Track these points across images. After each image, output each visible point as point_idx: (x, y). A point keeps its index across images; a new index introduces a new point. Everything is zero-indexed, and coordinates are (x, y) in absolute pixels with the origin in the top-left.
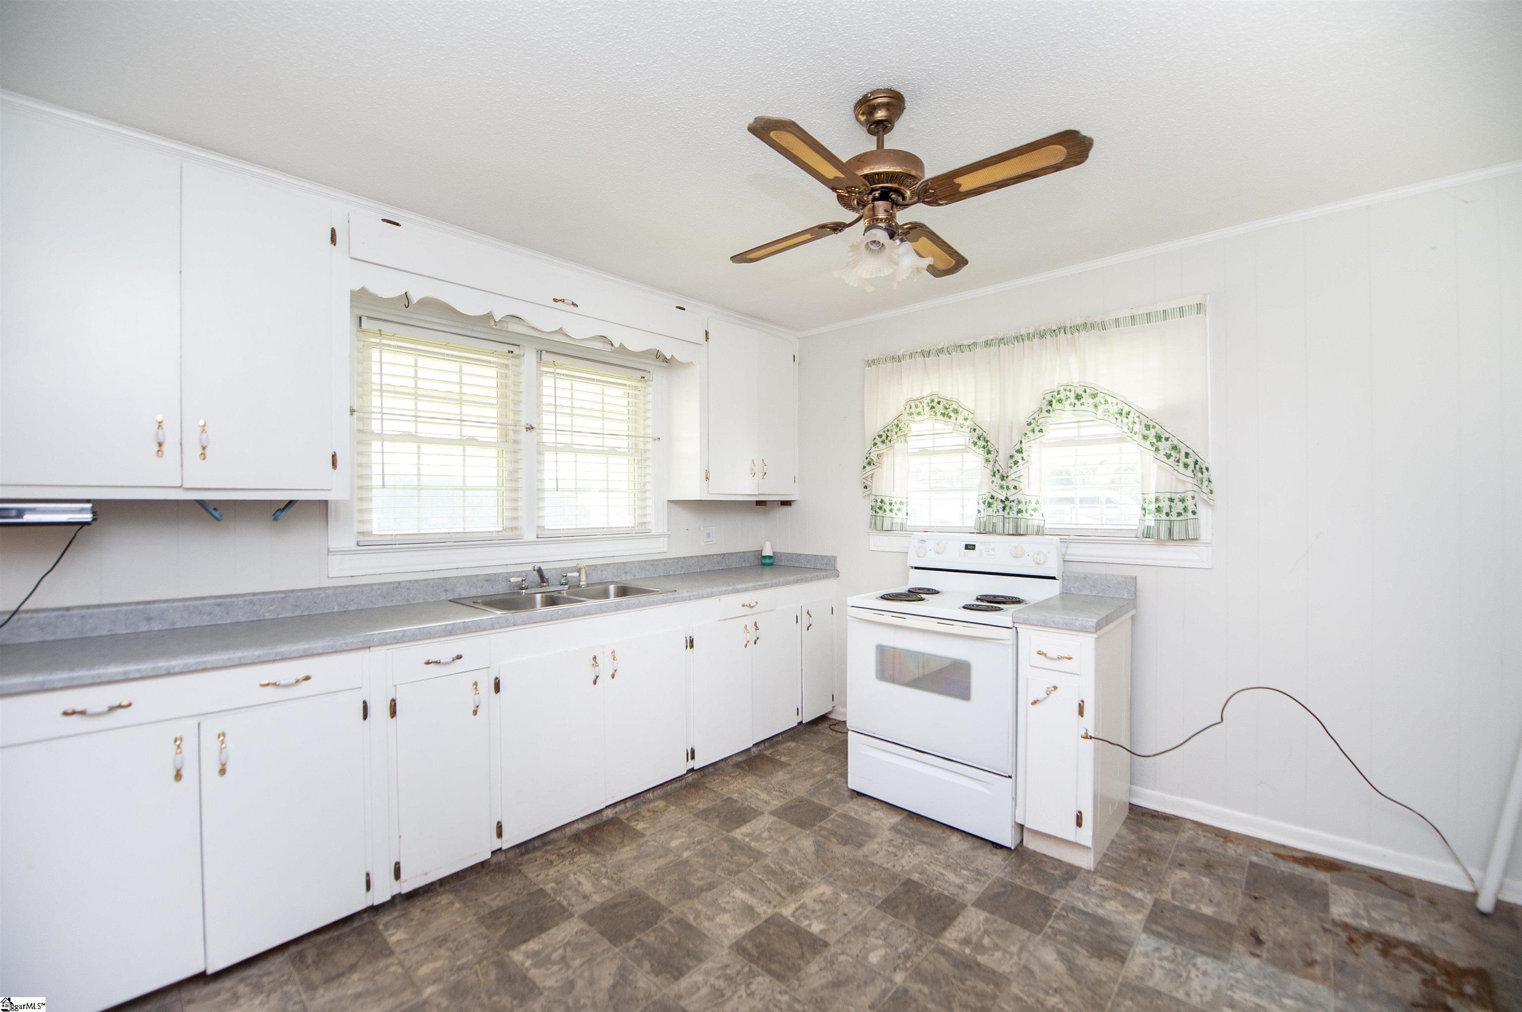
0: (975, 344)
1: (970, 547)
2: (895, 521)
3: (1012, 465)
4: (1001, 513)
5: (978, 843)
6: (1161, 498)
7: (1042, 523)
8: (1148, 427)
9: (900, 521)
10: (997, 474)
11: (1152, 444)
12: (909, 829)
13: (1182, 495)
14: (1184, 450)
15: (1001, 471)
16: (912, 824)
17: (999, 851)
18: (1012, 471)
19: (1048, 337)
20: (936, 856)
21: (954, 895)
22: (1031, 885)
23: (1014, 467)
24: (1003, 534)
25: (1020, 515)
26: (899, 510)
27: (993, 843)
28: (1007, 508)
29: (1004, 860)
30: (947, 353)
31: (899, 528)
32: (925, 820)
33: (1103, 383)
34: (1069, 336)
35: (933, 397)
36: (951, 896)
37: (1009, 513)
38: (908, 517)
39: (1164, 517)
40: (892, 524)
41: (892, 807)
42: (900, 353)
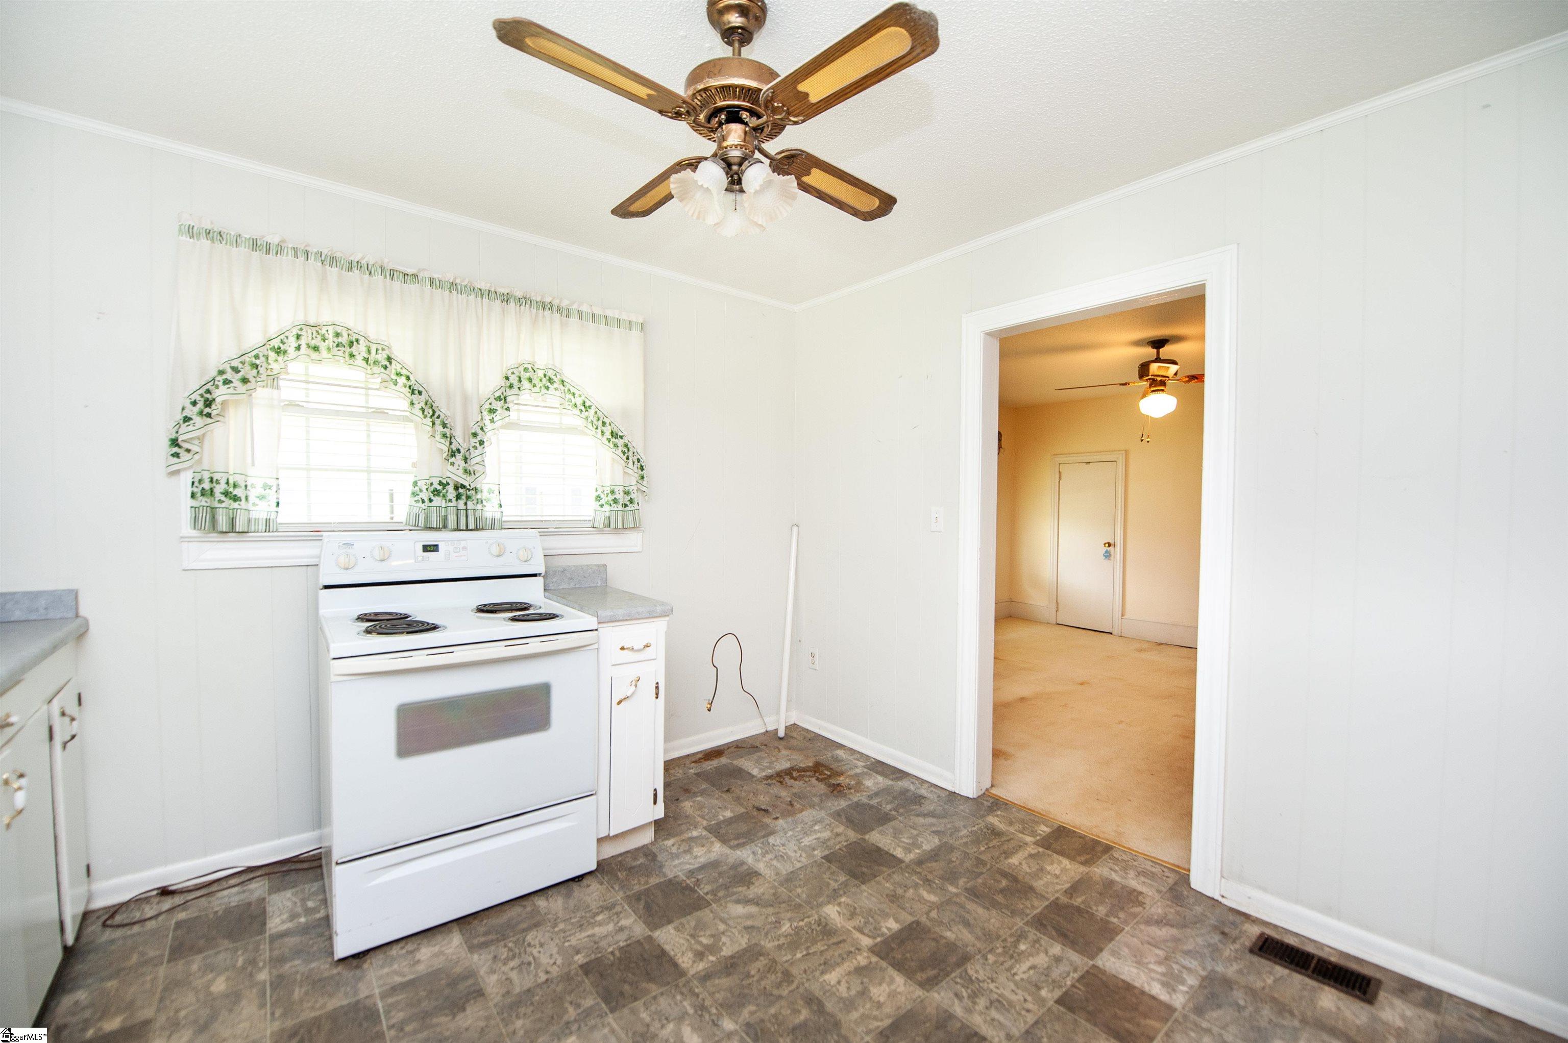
0: (415, 276)
1: (430, 548)
2: (253, 515)
3: (477, 445)
4: (454, 503)
5: (563, 890)
6: (616, 490)
7: (498, 516)
8: (604, 424)
9: (263, 516)
10: (457, 454)
11: (609, 440)
12: (486, 934)
13: (627, 488)
14: (631, 449)
15: (462, 450)
16: (480, 927)
17: (585, 882)
18: (477, 452)
19: (512, 304)
20: (556, 929)
21: (629, 939)
22: (647, 883)
23: (480, 448)
24: (467, 529)
25: (479, 507)
26: (262, 498)
27: (573, 880)
28: (464, 497)
29: (602, 884)
30: (368, 273)
31: (262, 527)
32: (487, 913)
33: (569, 374)
34: (534, 311)
35: (339, 330)
36: (628, 942)
37: (466, 504)
38: (279, 509)
39: (620, 508)
40: (249, 521)
41: (430, 933)
42: (274, 240)
